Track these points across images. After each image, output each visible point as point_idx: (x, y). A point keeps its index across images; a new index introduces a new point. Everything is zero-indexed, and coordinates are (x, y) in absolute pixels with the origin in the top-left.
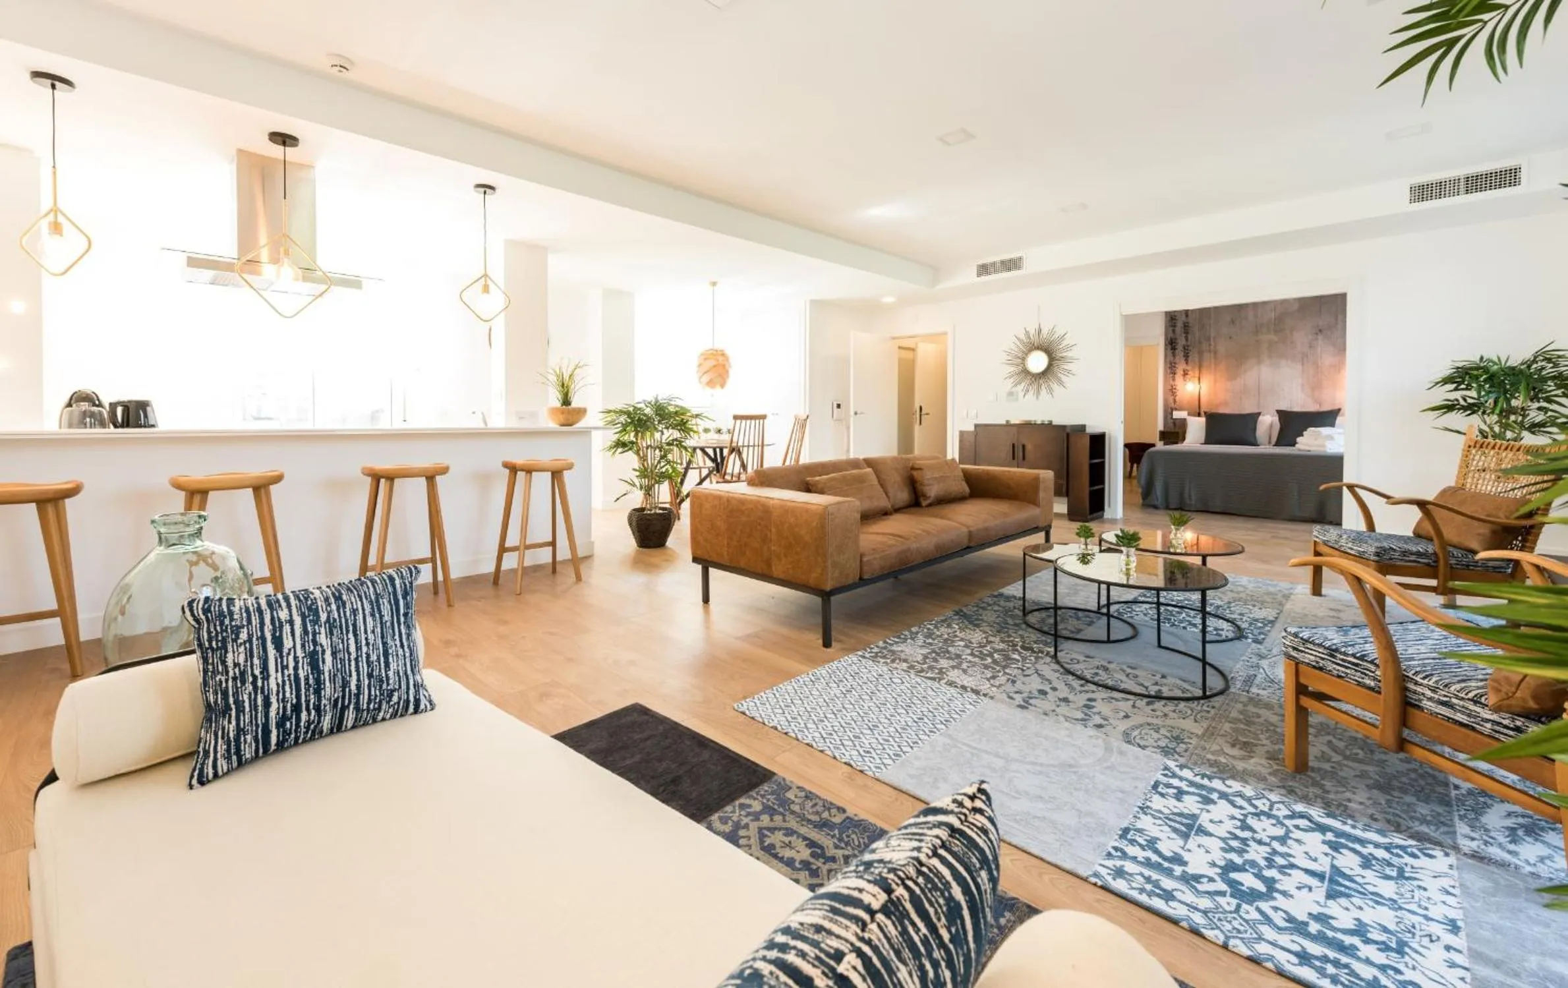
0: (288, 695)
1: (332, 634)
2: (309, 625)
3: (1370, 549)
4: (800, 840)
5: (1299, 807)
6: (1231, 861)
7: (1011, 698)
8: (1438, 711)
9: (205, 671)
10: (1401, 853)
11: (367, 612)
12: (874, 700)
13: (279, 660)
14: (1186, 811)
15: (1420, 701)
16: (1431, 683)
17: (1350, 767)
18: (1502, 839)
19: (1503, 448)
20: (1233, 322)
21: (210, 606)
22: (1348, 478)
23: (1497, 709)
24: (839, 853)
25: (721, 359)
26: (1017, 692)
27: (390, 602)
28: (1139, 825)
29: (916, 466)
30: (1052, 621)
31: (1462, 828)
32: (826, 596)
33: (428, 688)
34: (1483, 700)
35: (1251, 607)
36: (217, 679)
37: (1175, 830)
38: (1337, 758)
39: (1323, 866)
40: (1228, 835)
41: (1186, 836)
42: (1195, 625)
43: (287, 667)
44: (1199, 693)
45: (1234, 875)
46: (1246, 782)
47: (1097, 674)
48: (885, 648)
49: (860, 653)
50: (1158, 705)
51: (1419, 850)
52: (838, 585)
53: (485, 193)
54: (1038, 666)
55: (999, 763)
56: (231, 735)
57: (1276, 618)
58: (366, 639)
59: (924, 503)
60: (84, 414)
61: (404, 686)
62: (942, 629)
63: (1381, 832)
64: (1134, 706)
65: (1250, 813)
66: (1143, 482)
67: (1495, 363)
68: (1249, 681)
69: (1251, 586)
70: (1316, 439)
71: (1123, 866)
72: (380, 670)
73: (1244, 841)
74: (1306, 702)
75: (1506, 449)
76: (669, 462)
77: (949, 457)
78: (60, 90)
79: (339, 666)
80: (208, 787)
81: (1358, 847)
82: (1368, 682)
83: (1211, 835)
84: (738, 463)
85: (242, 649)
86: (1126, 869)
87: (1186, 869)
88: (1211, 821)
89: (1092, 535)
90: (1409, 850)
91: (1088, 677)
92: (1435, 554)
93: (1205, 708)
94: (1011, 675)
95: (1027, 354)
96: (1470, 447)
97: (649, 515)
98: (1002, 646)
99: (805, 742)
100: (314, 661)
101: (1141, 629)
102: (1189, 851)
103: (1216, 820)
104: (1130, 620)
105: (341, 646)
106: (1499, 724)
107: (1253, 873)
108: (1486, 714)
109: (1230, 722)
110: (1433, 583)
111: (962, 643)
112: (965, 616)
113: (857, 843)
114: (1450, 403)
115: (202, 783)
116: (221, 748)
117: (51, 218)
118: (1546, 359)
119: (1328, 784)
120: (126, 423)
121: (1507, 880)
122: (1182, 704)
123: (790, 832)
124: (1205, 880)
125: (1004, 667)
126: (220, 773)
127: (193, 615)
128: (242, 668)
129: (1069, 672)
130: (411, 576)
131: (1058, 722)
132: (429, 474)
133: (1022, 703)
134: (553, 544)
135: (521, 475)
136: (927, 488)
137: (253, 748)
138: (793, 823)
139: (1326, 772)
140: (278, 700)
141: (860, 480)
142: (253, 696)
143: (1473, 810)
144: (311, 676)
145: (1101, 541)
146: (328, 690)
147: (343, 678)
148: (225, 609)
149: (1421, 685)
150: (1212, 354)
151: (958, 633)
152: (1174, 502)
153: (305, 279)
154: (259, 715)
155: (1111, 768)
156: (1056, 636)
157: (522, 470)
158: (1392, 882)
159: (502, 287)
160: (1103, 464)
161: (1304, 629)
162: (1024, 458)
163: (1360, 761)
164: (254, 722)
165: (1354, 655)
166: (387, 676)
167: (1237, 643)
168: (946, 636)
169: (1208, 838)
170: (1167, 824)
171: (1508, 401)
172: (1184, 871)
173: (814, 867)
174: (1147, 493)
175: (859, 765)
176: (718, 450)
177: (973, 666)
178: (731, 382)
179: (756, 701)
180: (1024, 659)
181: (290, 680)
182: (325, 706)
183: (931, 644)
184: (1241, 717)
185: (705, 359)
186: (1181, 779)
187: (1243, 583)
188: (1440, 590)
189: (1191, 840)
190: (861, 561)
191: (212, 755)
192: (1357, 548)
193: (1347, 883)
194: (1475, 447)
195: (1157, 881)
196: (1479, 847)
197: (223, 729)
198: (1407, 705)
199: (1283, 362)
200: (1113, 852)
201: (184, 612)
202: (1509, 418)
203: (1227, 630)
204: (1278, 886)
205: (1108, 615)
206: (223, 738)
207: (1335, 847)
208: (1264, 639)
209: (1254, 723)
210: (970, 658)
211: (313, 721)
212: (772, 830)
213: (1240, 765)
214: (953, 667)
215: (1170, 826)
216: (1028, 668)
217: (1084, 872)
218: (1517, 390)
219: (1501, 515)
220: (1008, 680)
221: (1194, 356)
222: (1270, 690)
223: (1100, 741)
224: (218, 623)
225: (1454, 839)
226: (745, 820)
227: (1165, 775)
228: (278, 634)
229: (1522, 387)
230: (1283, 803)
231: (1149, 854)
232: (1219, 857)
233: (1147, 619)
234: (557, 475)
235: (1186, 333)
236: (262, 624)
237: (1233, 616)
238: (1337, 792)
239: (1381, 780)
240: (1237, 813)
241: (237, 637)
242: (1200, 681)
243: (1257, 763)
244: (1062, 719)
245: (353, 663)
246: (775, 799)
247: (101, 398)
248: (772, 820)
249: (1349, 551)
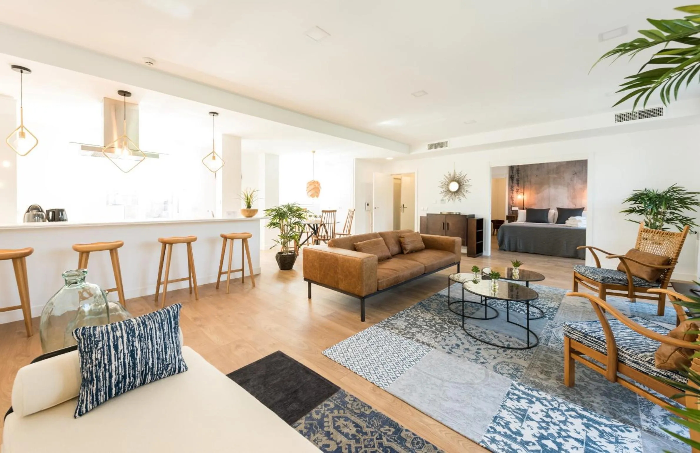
0: (120, 371)
1: (141, 341)
2: (130, 338)
3: (599, 277)
4: (351, 423)
5: (571, 406)
6: (542, 434)
7: (444, 348)
8: (633, 366)
9: (83, 362)
10: (616, 429)
11: (157, 329)
12: (384, 349)
13: (116, 355)
14: (522, 408)
15: (624, 360)
16: (629, 353)
17: (593, 384)
18: (660, 422)
19: (656, 233)
20: (538, 169)
21: (85, 332)
22: (588, 243)
23: (659, 367)
24: (369, 430)
25: (317, 185)
26: (446, 345)
27: (167, 323)
28: (501, 415)
29: (402, 236)
30: (461, 308)
31: (643, 417)
32: (362, 299)
33: (185, 361)
34: (652, 362)
35: (547, 301)
36: (88, 366)
37: (517, 418)
38: (587, 379)
39: (582, 436)
40: (540, 420)
41: (522, 421)
42: (523, 311)
43: (120, 358)
44: (526, 346)
45: (544, 442)
46: (548, 392)
47: (481, 336)
48: (388, 322)
49: (377, 325)
50: (508, 352)
51: (624, 428)
52: (368, 294)
53: (214, 115)
54: (456, 332)
55: (439, 382)
56: (94, 392)
57: (558, 307)
58: (157, 342)
59: (405, 252)
60: (35, 215)
61: (173, 362)
62: (413, 312)
63: (608, 419)
64: (498, 352)
65: (550, 408)
66: (499, 238)
67: (652, 193)
68: (548, 339)
69: (547, 290)
70: (574, 222)
71: (494, 437)
72: (163, 356)
73: (547, 423)
74: (574, 356)
75: (657, 233)
76: (294, 232)
77: (416, 231)
78: (25, 73)
79: (144, 356)
80: (84, 417)
81: (597, 426)
82: (601, 350)
83: (532, 420)
84: (324, 230)
85: (99, 352)
86: (496, 438)
87: (523, 438)
88: (533, 413)
89: (479, 271)
90: (620, 428)
91: (478, 337)
92: (627, 280)
93: (529, 353)
94: (443, 336)
95: (449, 183)
96: (642, 231)
97: (285, 255)
98: (440, 321)
99: (353, 371)
100: (132, 354)
101: (499, 312)
102: (524, 428)
103: (535, 412)
104: (494, 308)
105: (145, 346)
106: (660, 374)
107: (552, 440)
108: (654, 369)
109: (539, 361)
110: (627, 293)
111: (422, 320)
112: (424, 306)
113: (377, 425)
114: (632, 209)
115: (80, 415)
116: (90, 398)
117: (20, 130)
118: (674, 191)
119: (583, 393)
120: (54, 219)
121: (663, 444)
122: (519, 351)
123: (347, 419)
124: (531, 444)
125: (441, 332)
126: (89, 410)
127: (77, 336)
128: (99, 361)
129: (469, 335)
130: (178, 309)
131: (464, 361)
132: (188, 241)
133: (449, 351)
134: (243, 270)
135: (229, 241)
136: (407, 245)
137: (104, 397)
138: (348, 415)
139: (582, 387)
140: (116, 374)
141: (377, 244)
142: (104, 374)
143: (647, 407)
144: (131, 362)
145: (482, 272)
146: (139, 368)
147: (146, 361)
148: (92, 333)
149: (625, 353)
150: (529, 182)
151: (420, 314)
152: (513, 247)
153: (134, 154)
154: (107, 382)
155: (489, 385)
156: (463, 316)
157: (229, 239)
158: (613, 445)
159: (222, 158)
160: (482, 232)
161: (573, 323)
162: (448, 229)
163: (597, 381)
164: (105, 386)
165: (595, 337)
166: (166, 358)
167: (541, 320)
168: (415, 316)
169: (531, 422)
170: (513, 414)
171: (657, 209)
172: (521, 439)
173: (358, 438)
174: (501, 243)
175: (377, 383)
176: (315, 225)
177: (427, 331)
178: (321, 195)
179: (332, 349)
180: (449, 328)
181: (121, 364)
182: (137, 374)
183: (408, 320)
184: (545, 358)
185: (310, 185)
186: (519, 390)
187: (544, 289)
188: (629, 296)
189: (524, 423)
190: (378, 282)
191: (85, 402)
192: (592, 277)
193: (593, 446)
194: (644, 232)
195: (510, 444)
196: (650, 426)
197: (90, 389)
198: (619, 362)
199: (560, 186)
200: (490, 429)
201: (73, 335)
202: (657, 217)
203: (538, 315)
204: (563, 447)
205: (486, 305)
206: (90, 394)
207: (587, 426)
208: (553, 318)
209: (550, 361)
210: (426, 327)
211: (132, 382)
212: (339, 418)
213: (545, 383)
214: (418, 332)
215: (515, 415)
216: (451, 332)
217: (478, 440)
218: (661, 205)
219: (656, 263)
220: (442, 339)
221: (521, 182)
222: (556, 344)
223: (483, 371)
224: (88, 340)
225: (639, 422)
226: (327, 413)
227: (512, 389)
228: (116, 343)
229: (664, 203)
230: (564, 403)
231: (506, 430)
232: (536, 431)
233: (502, 307)
234: (244, 240)
235: (518, 173)
236: (109, 339)
237: (539, 306)
238: (587, 397)
239: (607, 391)
240: (544, 408)
241: (97, 346)
242: (527, 339)
243: (552, 383)
244: (466, 359)
245: (150, 354)
246: (340, 401)
247: (42, 208)
248: (339, 413)
249: (590, 277)
